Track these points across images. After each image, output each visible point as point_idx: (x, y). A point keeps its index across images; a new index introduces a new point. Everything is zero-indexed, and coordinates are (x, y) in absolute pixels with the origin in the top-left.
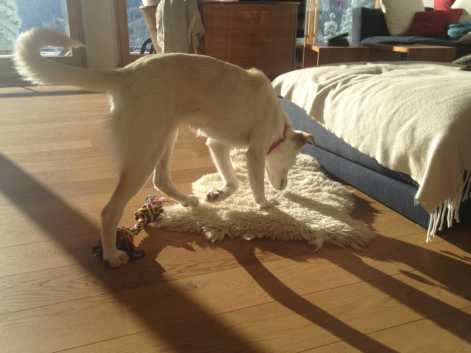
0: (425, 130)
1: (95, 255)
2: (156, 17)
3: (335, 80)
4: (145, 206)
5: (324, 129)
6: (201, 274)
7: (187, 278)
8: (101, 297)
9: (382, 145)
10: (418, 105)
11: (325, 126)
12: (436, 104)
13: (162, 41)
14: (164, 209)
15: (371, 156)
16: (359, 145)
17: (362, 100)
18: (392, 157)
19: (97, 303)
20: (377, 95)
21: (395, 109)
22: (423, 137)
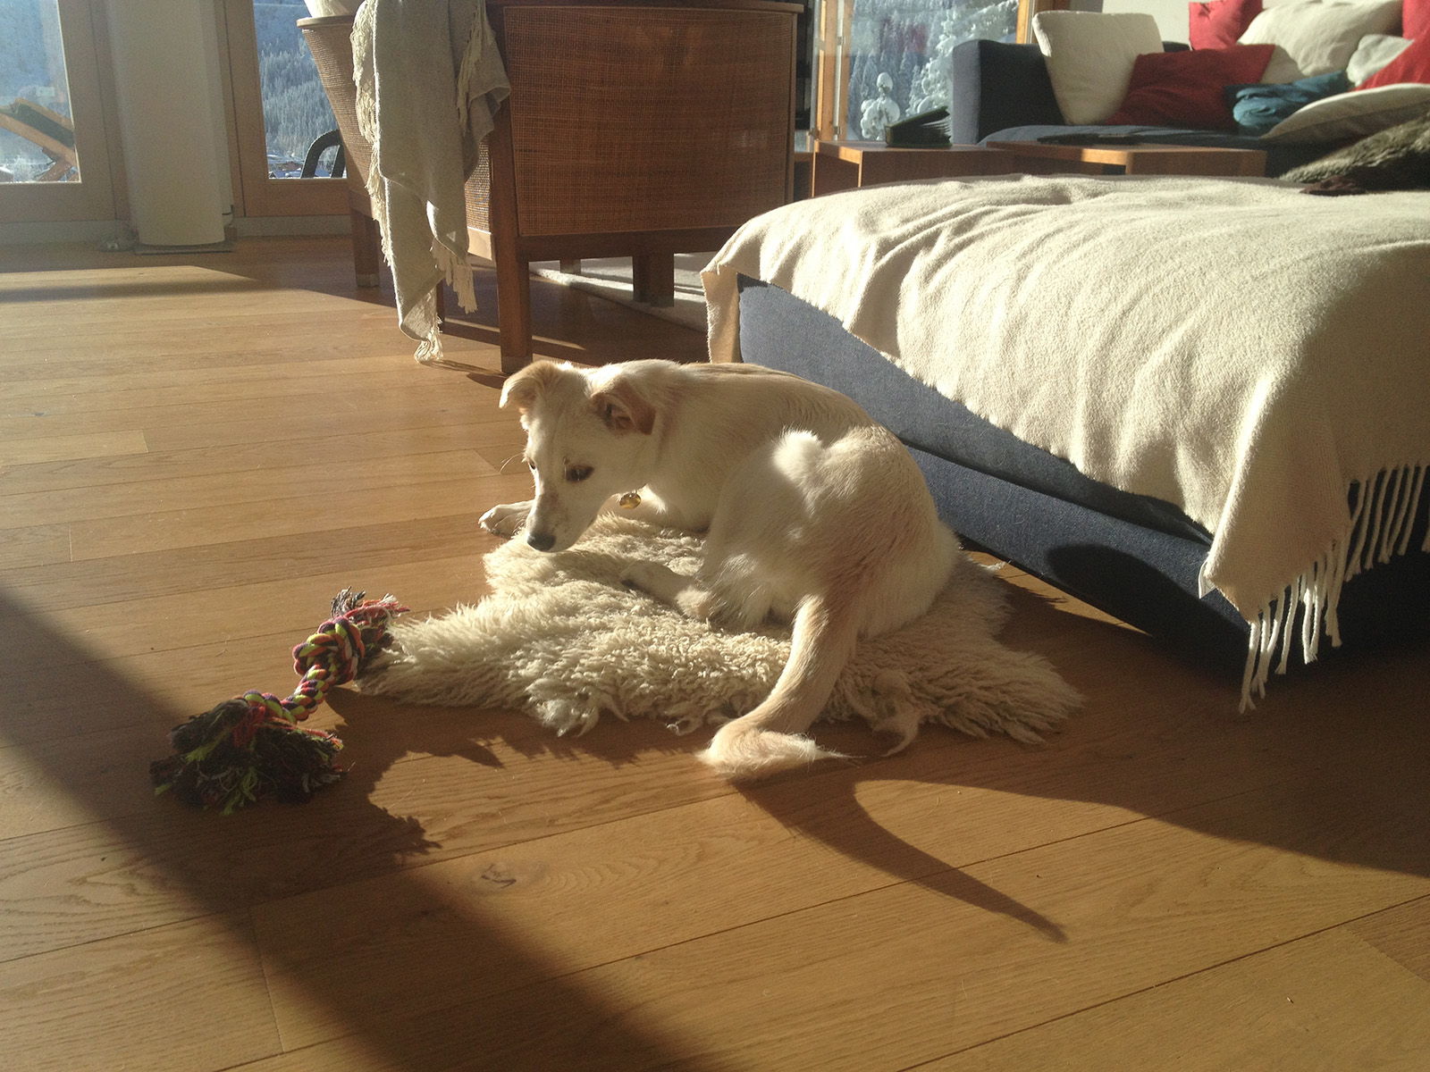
0: (1225, 359)
1: (159, 790)
2: (354, 47)
3: (931, 224)
4: (332, 627)
5: (901, 373)
6: (526, 837)
7: (482, 854)
8: (184, 928)
9: (1087, 414)
10: (1197, 286)
11: (903, 366)
12: (1255, 279)
13: (372, 120)
14: (394, 634)
15: (1053, 451)
16: (1014, 419)
17: (1020, 278)
18: (1122, 450)
19: (169, 948)
20: (1065, 262)
21: (1125, 300)
22: (1218, 380)
